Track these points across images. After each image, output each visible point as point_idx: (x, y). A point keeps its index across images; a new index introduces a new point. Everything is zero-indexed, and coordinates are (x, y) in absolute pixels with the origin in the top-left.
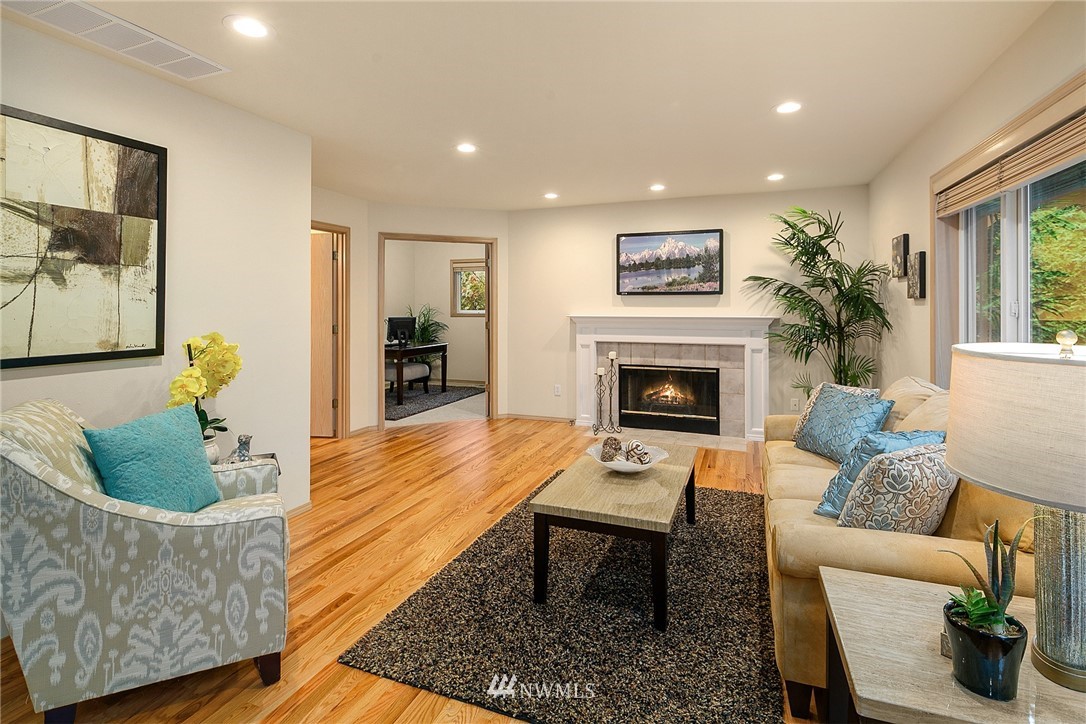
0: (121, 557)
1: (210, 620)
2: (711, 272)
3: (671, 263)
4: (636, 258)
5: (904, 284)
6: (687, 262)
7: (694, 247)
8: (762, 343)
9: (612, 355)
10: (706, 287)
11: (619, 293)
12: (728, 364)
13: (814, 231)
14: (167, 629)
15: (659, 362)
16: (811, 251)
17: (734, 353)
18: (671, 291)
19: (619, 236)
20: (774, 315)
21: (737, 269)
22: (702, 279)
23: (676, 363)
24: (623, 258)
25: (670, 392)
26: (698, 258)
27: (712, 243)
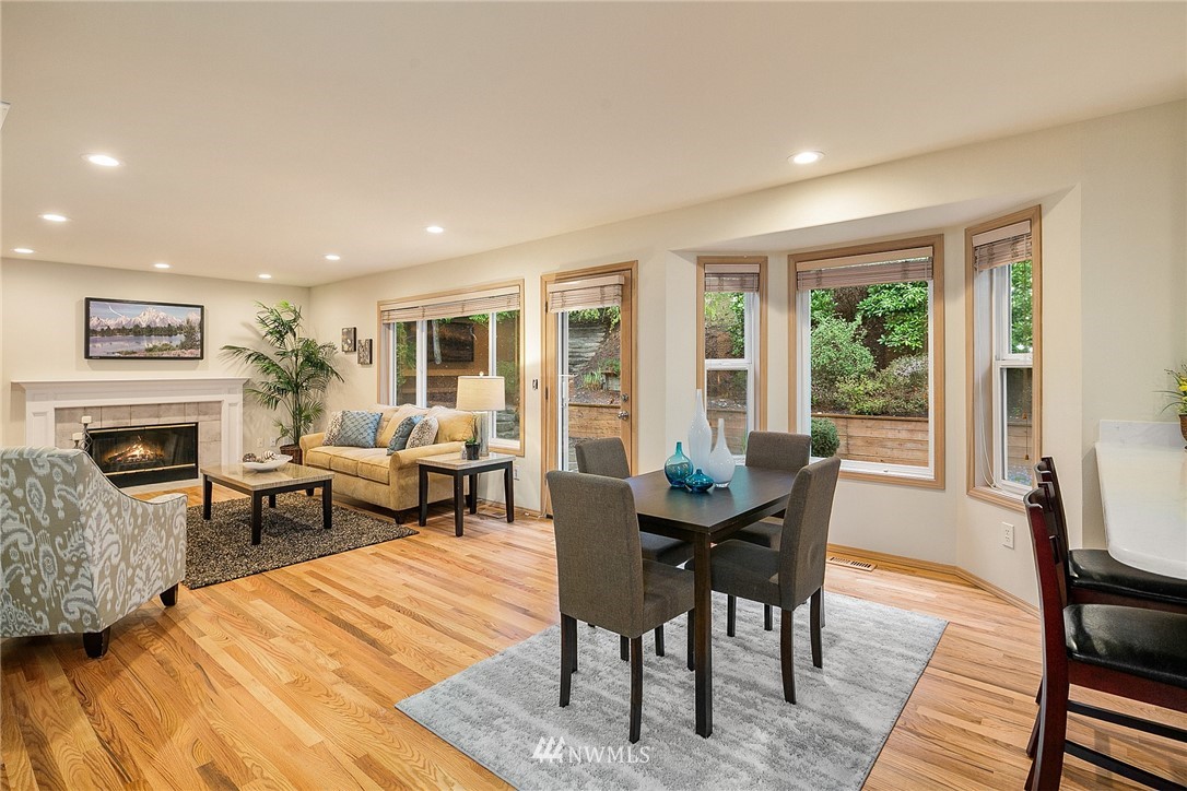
0: (136, 521)
2: (193, 342)
3: (151, 331)
4: (112, 323)
5: (355, 356)
6: (170, 331)
7: (177, 318)
8: (238, 398)
9: (86, 419)
10: (187, 353)
11: (87, 356)
12: (201, 418)
13: (287, 317)
14: (148, 568)
15: (135, 422)
16: (282, 329)
17: (212, 408)
18: (150, 356)
19: (88, 300)
20: (246, 376)
21: (215, 340)
22: (183, 346)
23: (155, 421)
24: (93, 322)
25: (138, 451)
26: (180, 328)
27: (194, 316)
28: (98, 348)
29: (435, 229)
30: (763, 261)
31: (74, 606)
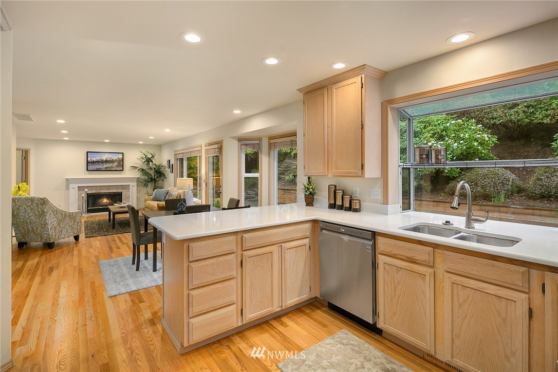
1: (72, 228)
2: (120, 165)
3: (107, 162)
4: (94, 159)
5: (169, 170)
6: (112, 161)
7: (115, 157)
8: (135, 184)
9: (86, 190)
10: (118, 169)
11: (87, 170)
12: (123, 190)
13: (149, 156)
15: (102, 191)
16: (149, 160)
17: (127, 187)
18: (107, 170)
19: (87, 152)
20: (138, 177)
21: (128, 164)
22: (117, 166)
23: (108, 191)
24: (89, 159)
25: (105, 201)
26: (116, 160)
27: (120, 156)
28: (90, 167)
29: (167, 130)
30: (260, 139)
31: (45, 235)
